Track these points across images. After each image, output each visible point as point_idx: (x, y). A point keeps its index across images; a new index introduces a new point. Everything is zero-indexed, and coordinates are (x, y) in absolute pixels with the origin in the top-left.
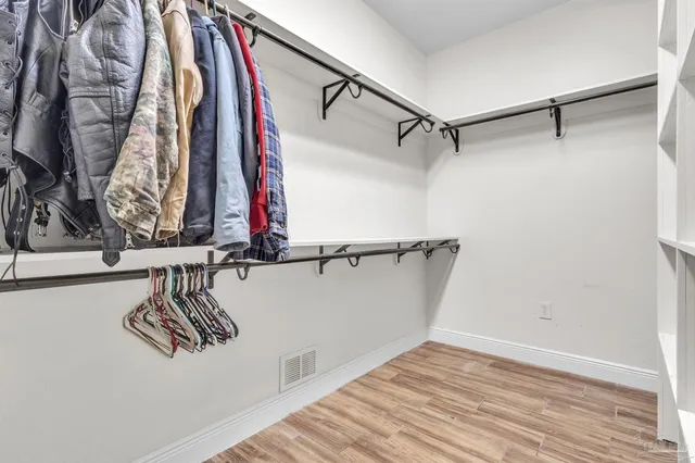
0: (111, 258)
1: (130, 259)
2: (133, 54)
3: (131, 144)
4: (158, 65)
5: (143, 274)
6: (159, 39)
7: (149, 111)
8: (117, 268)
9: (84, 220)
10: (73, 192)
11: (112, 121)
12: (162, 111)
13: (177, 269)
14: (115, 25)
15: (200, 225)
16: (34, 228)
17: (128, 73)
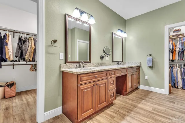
0: (27, 63)
1: (28, 63)
2: (27, 47)
3: (27, 54)
4: (30, 47)
5: (30, 64)
6: (30, 44)
7: (29, 51)
8: (27, 64)
9: (24, 59)
10: (23, 57)
11: (26, 52)
12: (30, 51)
13: (34, 64)
14: (26, 44)
15: (34, 60)
16: (20, 60)
17: (27, 48)
